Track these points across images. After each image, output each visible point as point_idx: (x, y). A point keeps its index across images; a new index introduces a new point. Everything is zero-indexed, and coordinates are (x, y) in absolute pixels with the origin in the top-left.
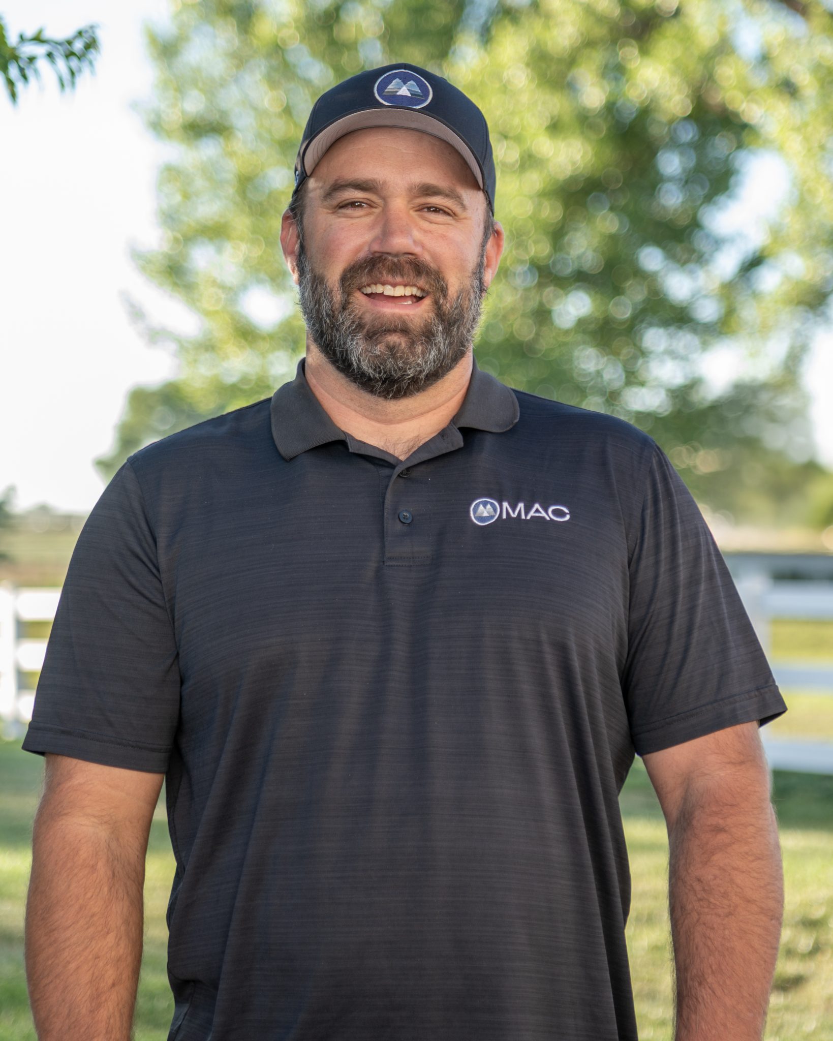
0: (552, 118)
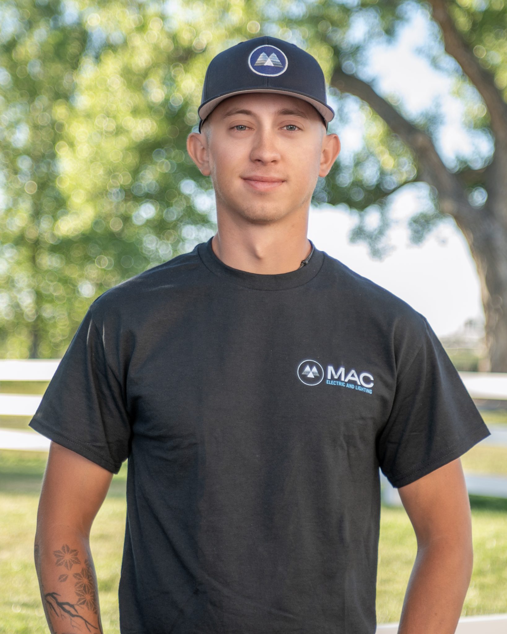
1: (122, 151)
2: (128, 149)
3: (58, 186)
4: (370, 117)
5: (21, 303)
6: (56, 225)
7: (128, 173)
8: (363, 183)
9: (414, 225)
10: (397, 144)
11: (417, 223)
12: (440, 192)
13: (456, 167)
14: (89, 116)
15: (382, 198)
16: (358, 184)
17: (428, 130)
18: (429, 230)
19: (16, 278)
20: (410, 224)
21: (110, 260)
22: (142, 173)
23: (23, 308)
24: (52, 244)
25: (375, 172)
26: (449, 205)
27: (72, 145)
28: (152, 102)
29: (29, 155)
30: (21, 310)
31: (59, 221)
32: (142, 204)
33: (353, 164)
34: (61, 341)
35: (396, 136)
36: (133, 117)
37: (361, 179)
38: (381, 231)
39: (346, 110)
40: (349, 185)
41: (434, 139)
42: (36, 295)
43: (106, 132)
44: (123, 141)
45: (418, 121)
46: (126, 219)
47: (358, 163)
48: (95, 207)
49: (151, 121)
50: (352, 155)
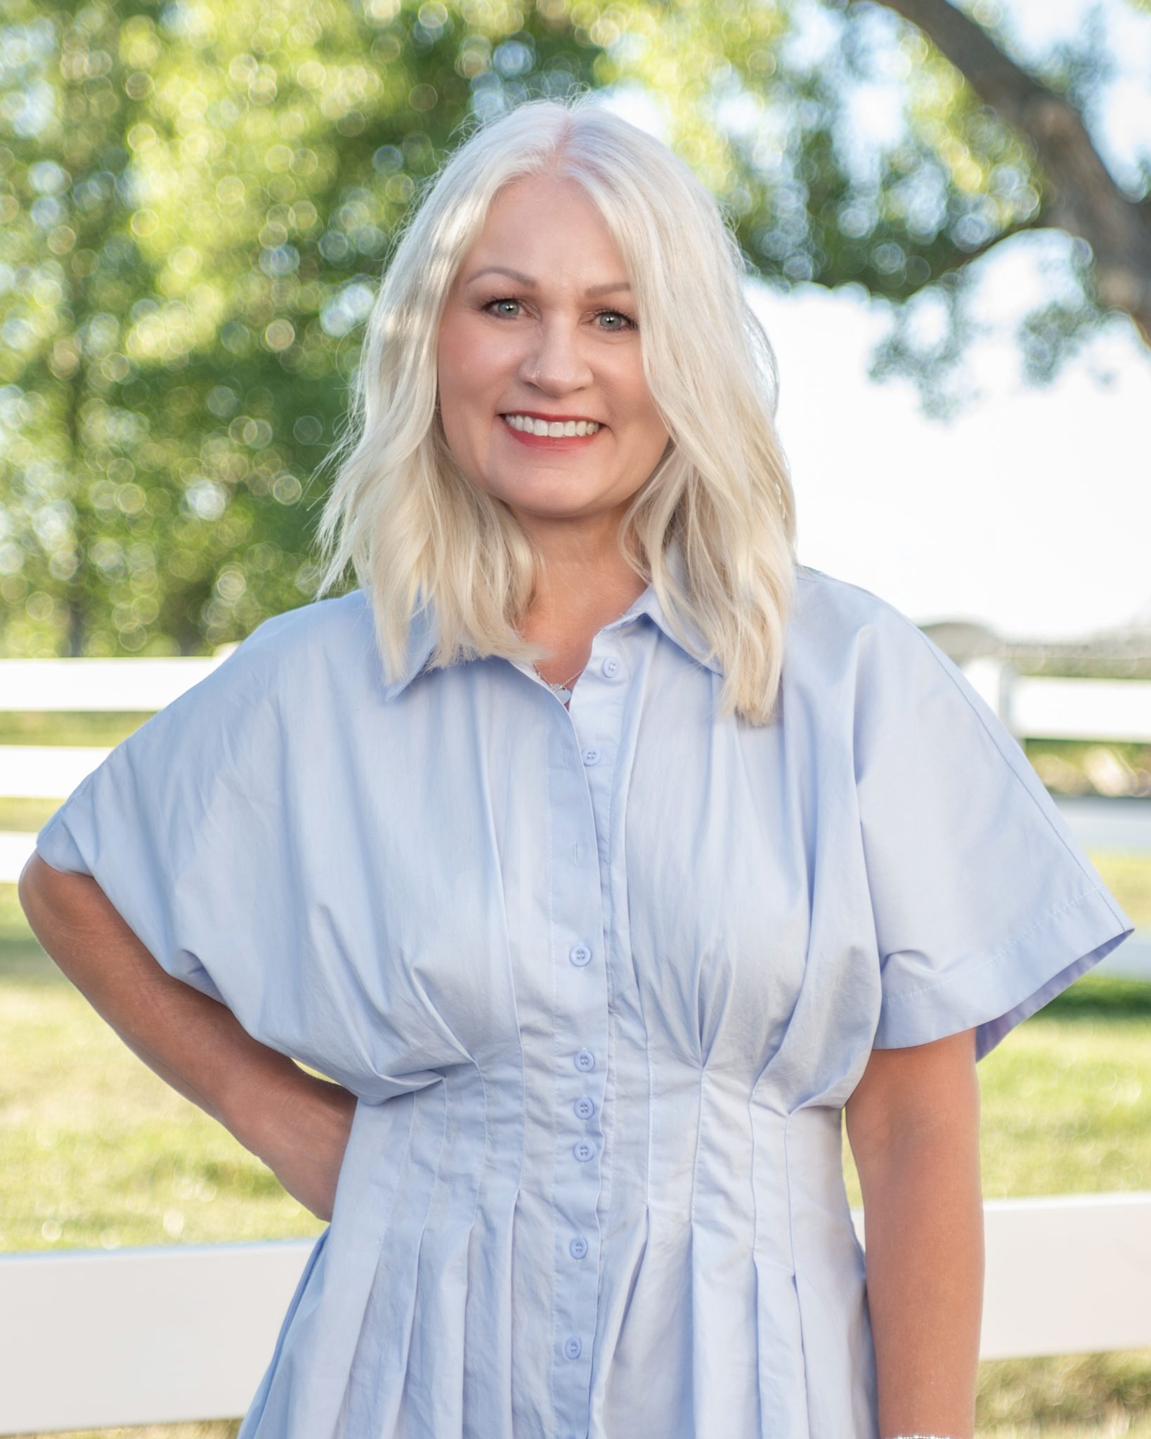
0: (325, 32)
1: (293, 145)
2: (307, 142)
3: (135, 236)
4: (923, 59)
5: (41, 534)
6: (130, 337)
7: (309, 204)
8: (907, 227)
9: (1032, 338)
10: (990, 131)
11: (1040, 334)
12: (1098, 253)
13: (1141, 186)
14: (210, 57)
15: (954, 271)
16: (891, 231)
17: (1073, 95)
18: (1072, 351)
19: (28, 472)
20: (1022, 336)
21: (261, 427)
22: (345, 207)
23: (48, 547)
24: (116, 383)
25: (934, 202)
26: (1120, 286)
27: (168, 131)
28: (371, 20)
29: (60, 159)
30: (41, 551)
31: (138, 325)
32: (345, 287)
33: (877, 179)
34: (140, 630)
35: (989, 113)
36: (323, 63)
37: (902, 216)
38: (950, 355)
39: (863, 40)
40: (867, 234)
41: (1087, 116)
42: (76, 514)
43: (257, 97)
44: (297, 119)
45: (1046, 67)
46: (305, 321)
47: (894, 177)
48: (226, 289)
49: (368, 73)
50: (877, 159)
